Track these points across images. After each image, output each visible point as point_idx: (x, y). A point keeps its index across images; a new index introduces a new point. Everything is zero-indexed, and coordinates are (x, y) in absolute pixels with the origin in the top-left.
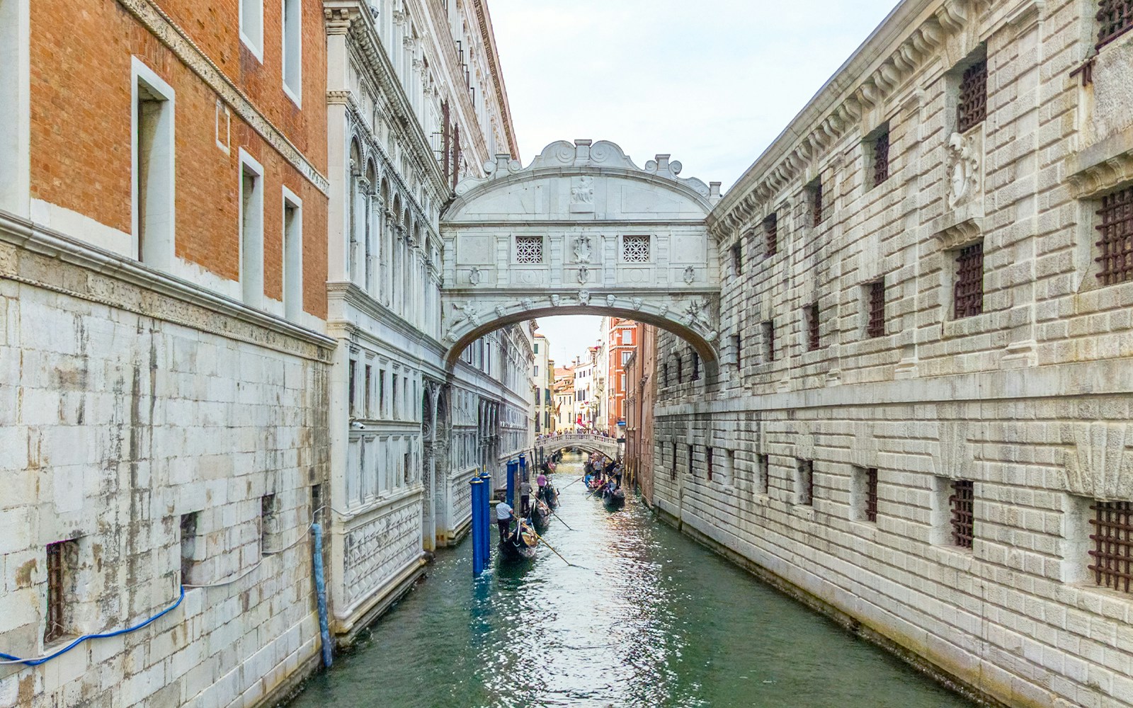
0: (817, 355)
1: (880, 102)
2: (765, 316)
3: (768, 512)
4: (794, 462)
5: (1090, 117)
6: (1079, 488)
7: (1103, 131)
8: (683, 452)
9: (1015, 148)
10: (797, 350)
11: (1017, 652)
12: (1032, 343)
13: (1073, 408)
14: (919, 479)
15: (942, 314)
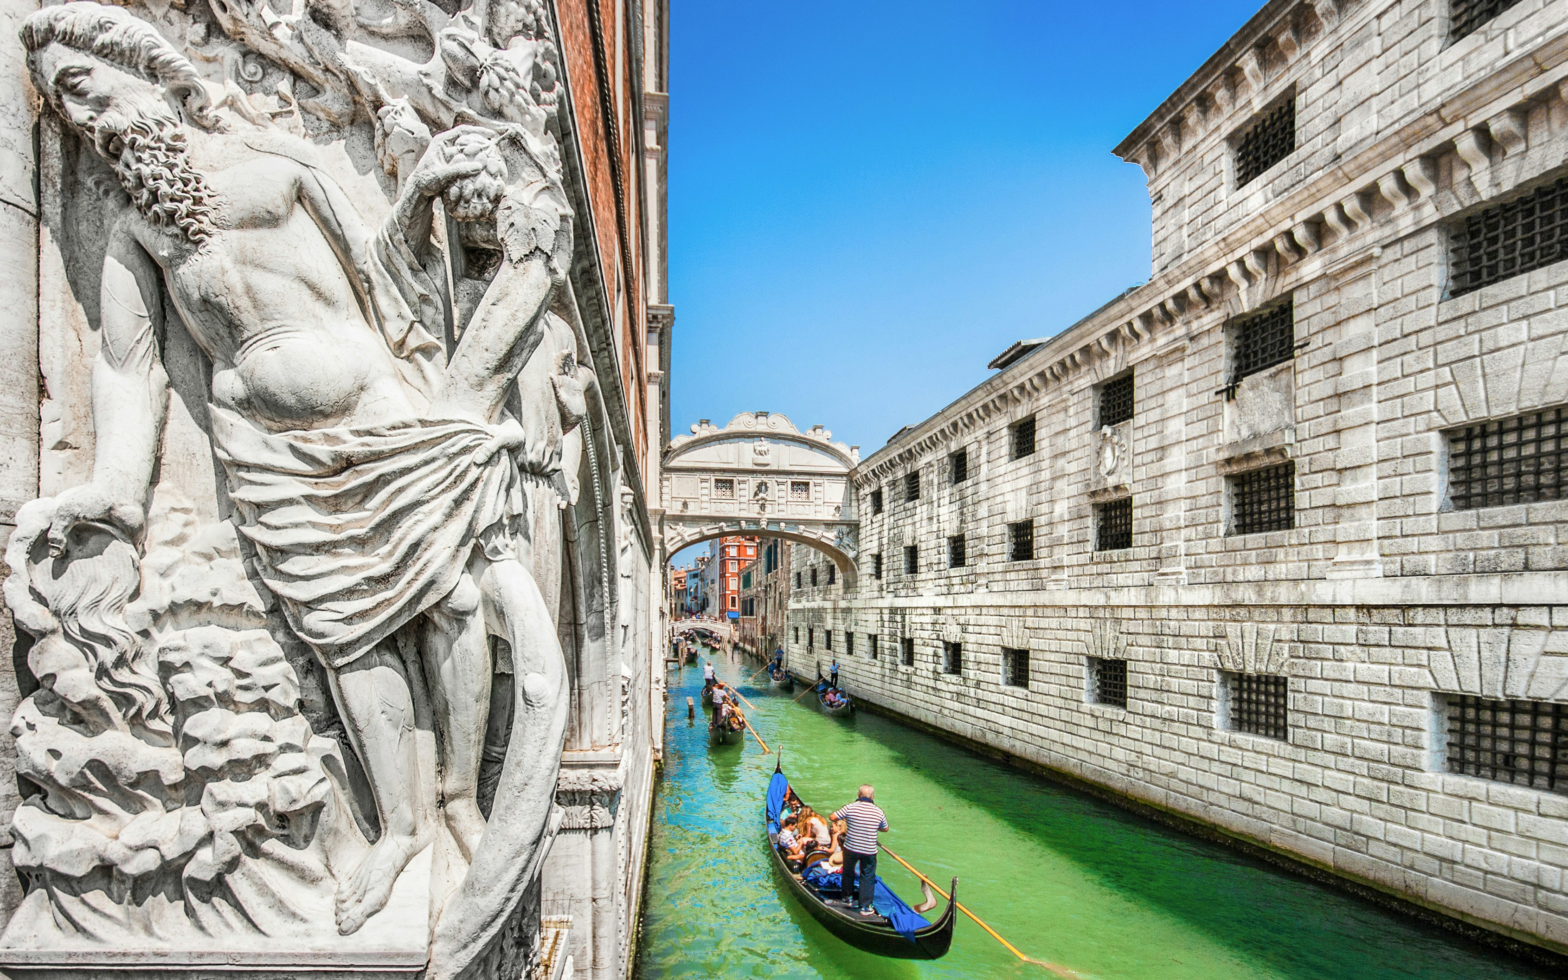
0: (962, 571)
1: (1024, 401)
2: (909, 542)
3: (914, 678)
4: (941, 644)
5: (1233, 422)
6: (1229, 666)
7: (1245, 433)
8: (819, 636)
9: (1163, 438)
10: (942, 567)
11: (1172, 775)
12: (1182, 568)
13: (1227, 613)
14: (1072, 657)
15: (1090, 547)
